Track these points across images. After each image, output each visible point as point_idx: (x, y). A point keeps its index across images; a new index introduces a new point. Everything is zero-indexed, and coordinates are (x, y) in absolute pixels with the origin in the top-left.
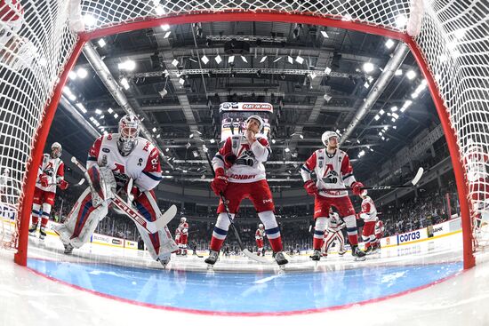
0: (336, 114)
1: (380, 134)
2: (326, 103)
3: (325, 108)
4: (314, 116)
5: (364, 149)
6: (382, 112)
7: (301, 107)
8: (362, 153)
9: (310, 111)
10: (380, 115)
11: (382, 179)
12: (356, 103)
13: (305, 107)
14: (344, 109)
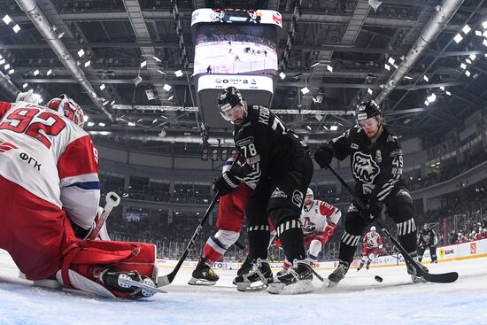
0: (389, 31)
1: (463, 66)
2: (372, 13)
3: (371, 20)
4: (352, 33)
5: (436, 91)
6: (467, 29)
7: (329, 18)
8: (432, 98)
9: (345, 25)
10: (462, 34)
11: (464, 143)
12: (422, 13)
13: (337, 18)
14: (401, 22)
